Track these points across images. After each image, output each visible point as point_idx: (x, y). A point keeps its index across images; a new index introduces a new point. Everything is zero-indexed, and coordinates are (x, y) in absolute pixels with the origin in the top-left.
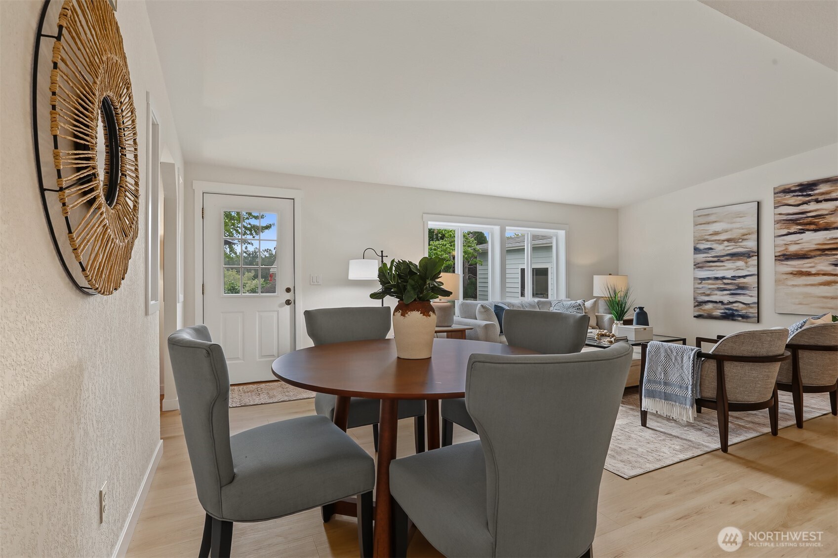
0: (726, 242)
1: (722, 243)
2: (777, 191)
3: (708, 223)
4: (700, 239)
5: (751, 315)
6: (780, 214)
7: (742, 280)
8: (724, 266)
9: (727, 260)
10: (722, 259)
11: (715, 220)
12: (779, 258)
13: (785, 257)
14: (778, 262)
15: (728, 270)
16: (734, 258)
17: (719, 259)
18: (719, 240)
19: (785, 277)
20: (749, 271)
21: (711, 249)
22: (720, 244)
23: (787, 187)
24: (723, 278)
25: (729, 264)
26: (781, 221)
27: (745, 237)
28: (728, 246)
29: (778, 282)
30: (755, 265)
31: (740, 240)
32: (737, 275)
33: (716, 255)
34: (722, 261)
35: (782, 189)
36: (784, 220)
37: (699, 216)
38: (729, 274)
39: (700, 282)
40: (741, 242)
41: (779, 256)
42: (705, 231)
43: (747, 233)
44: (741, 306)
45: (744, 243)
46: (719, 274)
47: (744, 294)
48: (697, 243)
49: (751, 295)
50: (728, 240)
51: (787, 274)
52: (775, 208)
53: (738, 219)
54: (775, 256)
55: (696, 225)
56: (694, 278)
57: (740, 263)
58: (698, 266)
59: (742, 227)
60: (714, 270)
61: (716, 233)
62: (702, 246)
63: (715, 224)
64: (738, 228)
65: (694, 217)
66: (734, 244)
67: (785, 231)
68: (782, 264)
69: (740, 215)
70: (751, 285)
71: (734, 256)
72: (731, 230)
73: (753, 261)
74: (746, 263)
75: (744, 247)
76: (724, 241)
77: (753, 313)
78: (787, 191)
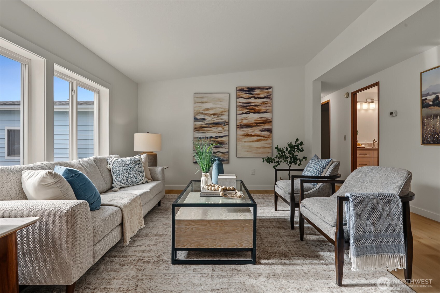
0: (213, 115)
1: (211, 116)
2: (238, 89)
3: (203, 103)
4: (198, 112)
5: (225, 159)
6: (239, 102)
7: (221, 139)
8: (211, 130)
9: (213, 127)
10: (210, 126)
11: (207, 101)
12: (239, 127)
13: (241, 126)
14: (238, 129)
15: (213, 133)
16: (217, 126)
17: (209, 126)
18: (209, 114)
19: (241, 137)
20: (224, 133)
21: (204, 119)
22: (210, 116)
23: (243, 88)
24: (211, 137)
25: (214, 129)
26: (239, 106)
27: (223, 113)
28: (214, 118)
29: (237, 140)
30: (227, 130)
31: (220, 115)
32: (218, 136)
33: (207, 123)
34: (210, 127)
35: (241, 88)
36: (241, 106)
37: (197, 97)
38: (214, 135)
39: (197, 140)
40: (220, 116)
41: (239, 125)
42: (200, 107)
43: (223, 111)
44: (221, 154)
45: (222, 117)
46: (209, 135)
47: (222, 147)
48: (196, 115)
49: (225, 147)
50: (214, 114)
51: (242, 135)
52: (237, 98)
53: (219, 102)
54: (237, 126)
55: (195, 103)
56: (194, 137)
57: (220, 129)
58: (196, 129)
59: (221, 107)
60: (206, 133)
61: (207, 110)
62: (199, 117)
63: (207, 104)
64: (219, 108)
65: (194, 98)
66: (217, 117)
67: (241, 112)
68: (240, 130)
69: (220, 100)
70: (225, 142)
71: (217, 124)
72: (215, 108)
73: (226, 128)
74: (223, 128)
75: (222, 119)
76: (211, 115)
77: (226, 158)
78: (242, 90)
